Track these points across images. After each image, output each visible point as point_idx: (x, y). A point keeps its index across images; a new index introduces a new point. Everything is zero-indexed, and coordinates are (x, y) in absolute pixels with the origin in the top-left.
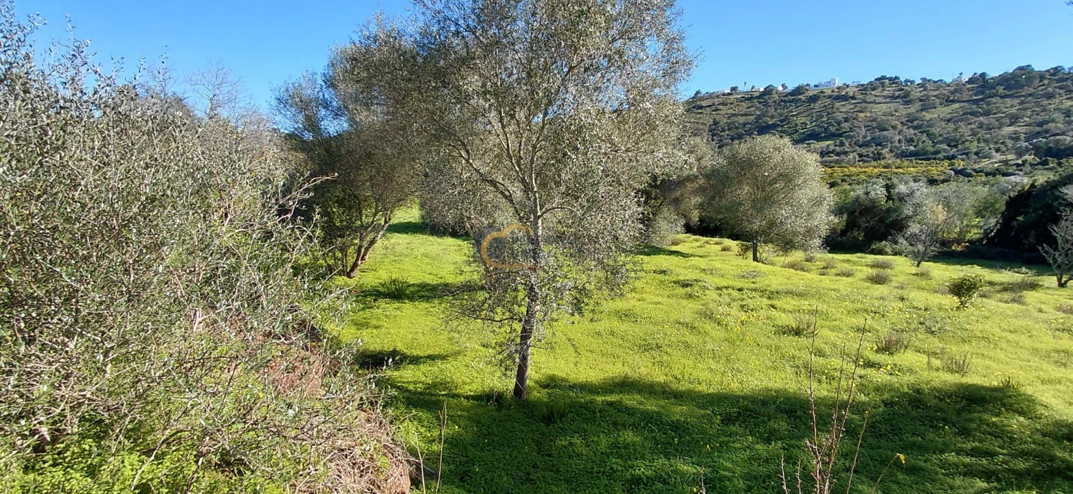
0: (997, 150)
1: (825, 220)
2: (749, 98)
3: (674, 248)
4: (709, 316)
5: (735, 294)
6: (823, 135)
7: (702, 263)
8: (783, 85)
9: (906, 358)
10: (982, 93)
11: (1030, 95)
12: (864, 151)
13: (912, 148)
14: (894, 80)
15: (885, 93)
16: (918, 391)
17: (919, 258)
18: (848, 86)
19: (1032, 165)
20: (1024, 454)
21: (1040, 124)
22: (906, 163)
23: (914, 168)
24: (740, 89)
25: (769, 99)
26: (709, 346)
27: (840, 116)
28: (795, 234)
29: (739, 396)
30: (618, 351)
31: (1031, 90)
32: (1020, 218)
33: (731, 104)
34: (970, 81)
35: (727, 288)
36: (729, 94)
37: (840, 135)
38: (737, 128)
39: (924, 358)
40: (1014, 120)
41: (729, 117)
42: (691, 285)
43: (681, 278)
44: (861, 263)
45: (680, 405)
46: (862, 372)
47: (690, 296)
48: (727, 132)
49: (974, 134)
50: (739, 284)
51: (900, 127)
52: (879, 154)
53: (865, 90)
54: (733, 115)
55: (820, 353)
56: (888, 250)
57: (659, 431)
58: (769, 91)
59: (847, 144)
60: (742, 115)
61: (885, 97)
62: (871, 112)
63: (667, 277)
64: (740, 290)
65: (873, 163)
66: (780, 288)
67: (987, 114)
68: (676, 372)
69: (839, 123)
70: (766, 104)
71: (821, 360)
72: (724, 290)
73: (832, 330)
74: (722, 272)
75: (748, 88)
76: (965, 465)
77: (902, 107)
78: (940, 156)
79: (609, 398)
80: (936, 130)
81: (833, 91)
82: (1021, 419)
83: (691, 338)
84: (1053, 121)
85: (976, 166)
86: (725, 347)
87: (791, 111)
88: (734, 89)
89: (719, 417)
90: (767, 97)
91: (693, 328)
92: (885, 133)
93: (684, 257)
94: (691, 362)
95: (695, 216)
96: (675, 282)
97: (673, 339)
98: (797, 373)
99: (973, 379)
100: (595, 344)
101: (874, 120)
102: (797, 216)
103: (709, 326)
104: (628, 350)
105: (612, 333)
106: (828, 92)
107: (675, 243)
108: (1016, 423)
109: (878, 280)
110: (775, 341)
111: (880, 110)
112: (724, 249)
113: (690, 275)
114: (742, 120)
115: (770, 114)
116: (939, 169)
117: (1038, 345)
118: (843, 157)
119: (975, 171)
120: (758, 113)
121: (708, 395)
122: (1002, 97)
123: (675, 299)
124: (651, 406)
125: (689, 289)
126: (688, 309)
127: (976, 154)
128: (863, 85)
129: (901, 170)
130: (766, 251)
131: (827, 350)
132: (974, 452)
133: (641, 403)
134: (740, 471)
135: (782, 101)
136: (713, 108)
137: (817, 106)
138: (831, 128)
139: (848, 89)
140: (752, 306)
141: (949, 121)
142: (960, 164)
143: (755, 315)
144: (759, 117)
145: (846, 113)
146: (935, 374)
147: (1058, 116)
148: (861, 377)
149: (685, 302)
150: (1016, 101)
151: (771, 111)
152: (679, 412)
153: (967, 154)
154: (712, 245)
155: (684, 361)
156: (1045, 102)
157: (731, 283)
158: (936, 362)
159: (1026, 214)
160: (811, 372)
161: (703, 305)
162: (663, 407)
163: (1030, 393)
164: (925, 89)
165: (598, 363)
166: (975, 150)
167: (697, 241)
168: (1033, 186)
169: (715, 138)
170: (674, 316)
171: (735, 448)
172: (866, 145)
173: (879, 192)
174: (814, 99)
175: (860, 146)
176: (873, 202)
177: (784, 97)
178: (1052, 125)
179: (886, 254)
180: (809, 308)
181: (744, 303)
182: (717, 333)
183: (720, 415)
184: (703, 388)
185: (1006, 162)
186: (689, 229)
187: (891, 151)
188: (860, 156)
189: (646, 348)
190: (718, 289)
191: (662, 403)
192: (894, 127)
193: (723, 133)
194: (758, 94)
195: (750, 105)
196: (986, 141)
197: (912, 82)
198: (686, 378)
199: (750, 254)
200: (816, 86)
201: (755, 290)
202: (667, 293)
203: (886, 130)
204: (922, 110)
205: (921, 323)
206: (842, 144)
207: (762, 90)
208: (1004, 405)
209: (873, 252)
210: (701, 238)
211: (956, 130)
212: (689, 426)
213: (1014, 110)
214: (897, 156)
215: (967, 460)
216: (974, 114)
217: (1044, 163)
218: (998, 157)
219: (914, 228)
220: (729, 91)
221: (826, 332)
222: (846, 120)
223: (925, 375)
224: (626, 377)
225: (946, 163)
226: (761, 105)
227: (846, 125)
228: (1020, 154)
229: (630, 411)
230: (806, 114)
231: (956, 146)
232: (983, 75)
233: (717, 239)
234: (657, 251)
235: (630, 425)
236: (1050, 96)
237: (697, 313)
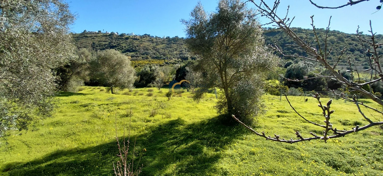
0: (174, 57)
1: (133, 78)
2: (105, 35)
3: (80, 92)
4: (95, 116)
5: (106, 106)
6: (131, 51)
7: (92, 97)
8: (117, 33)
9: (158, 117)
10: (169, 42)
11: (178, 44)
12: (143, 56)
13: (155, 56)
14: (149, 35)
15: (147, 39)
16: (160, 126)
17: (159, 87)
18: (137, 36)
19: (180, 62)
20: (183, 135)
21: (181, 51)
22: (154, 60)
23: (156, 62)
24: (102, 32)
25: (113, 37)
26: (96, 128)
27: (136, 45)
28: (125, 83)
29: (109, 143)
30: (53, 140)
31: (179, 43)
32: (179, 75)
33: (99, 37)
34: (166, 38)
35: (102, 105)
36: (98, 33)
37: (136, 51)
38: (102, 46)
39: (161, 116)
40: (176, 50)
41: (99, 42)
42: (87, 106)
43: (83, 104)
44: (145, 91)
45: (85, 154)
46: (146, 124)
47: (87, 110)
48: (99, 47)
49: (169, 53)
50: (107, 103)
51: (151, 49)
52: (147, 57)
53: (141, 37)
54: (100, 41)
55: (134, 121)
56: (152, 86)
57: (75, 168)
58: (112, 34)
59: (138, 54)
60: (104, 41)
61: (147, 40)
62: (144, 44)
63: (77, 104)
64: (107, 105)
65: (146, 60)
66: (121, 102)
67: (171, 48)
68: (83, 142)
69: (135, 47)
70: (112, 38)
71: (134, 123)
72: (101, 106)
73: (137, 113)
74: (100, 99)
75: (105, 32)
76: (171, 143)
77: (151, 44)
78: (162, 58)
79: (49, 163)
80: (160, 51)
81: (133, 37)
82: (182, 126)
83: (88, 126)
84: (183, 51)
85: (170, 62)
86: (102, 127)
87: (120, 42)
88: (99, 31)
89: (101, 154)
90: (112, 36)
91: (89, 122)
92: (148, 51)
93: (84, 95)
94: (89, 136)
95: (88, 79)
96: (80, 106)
97: (81, 129)
98: (128, 129)
99: (172, 119)
100: (40, 140)
101: (145, 47)
102: (124, 77)
103: (95, 120)
104: (58, 139)
105: (50, 133)
106: (131, 37)
107: (80, 90)
108: (181, 128)
109: (150, 95)
110: (120, 120)
111: (146, 44)
112: (101, 91)
113: (87, 102)
114: (104, 43)
115: (114, 42)
116: (162, 62)
117: (184, 107)
118: (138, 58)
119: (169, 63)
120: (109, 41)
121: (97, 146)
122: (173, 44)
123: (81, 113)
124: (71, 159)
125: (87, 107)
126: (87, 116)
127: (170, 58)
128: (141, 36)
129: (153, 62)
130: (116, 90)
131: (136, 120)
132: (174, 138)
133: (67, 159)
134: (110, 170)
135: (117, 38)
136: (92, 37)
137: (128, 41)
138: (133, 48)
139: (137, 37)
140: (112, 110)
141: (163, 49)
142: (166, 61)
143: (113, 113)
144: (110, 43)
145: (137, 44)
146: (164, 120)
147: (184, 50)
148: (146, 126)
149: (85, 113)
150: (176, 45)
151: (114, 41)
152: (84, 157)
153: (167, 58)
154: (96, 89)
155: (86, 136)
156: (181, 46)
157: (103, 103)
158: (164, 116)
159: (180, 74)
160: (132, 128)
161: (93, 113)
162: (77, 158)
163: (183, 119)
164: (157, 39)
165: (43, 148)
166: (169, 57)
167: (90, 88)
168: (181, 67)
169: (94, 49)
170: (81, 119)
171: (108, 163)
172: (143, 54)
173: (148, 69)
174: (127, 38)
175: (142, 55)
176: (147, 71)
177: (118, 36)
178: (183, 52)
179: (152, 87)
180: (130, 107)
181: (109, 109)
182: (99, 122)
183: (102, 153)
184: (95, 145)
185: (175, 61)
186: (86, 84)
187: (150, 57)
188: (142, 58)
189: (67, 135)
190: (99, 105)
191: (76, 156)
192: (150, 50)
193: (97, 48)
194: (109, 35)
195: (106, 38)
196: (171, 55)
197: (153, 37)
198: (87, 143)
199: (110, 91)
200: (127, 34)
201: (112, 104)
202: (77, 111)
203: (148, 50)
204: (156, 45)
205: (160, 106)
206: (137, 54)
207: (110, 33)
208: (178, 124)
209: (148, 87)
210: (92, 87)
211: (165, 51)
212: (89, 161)
213: (176, 47)
214: (152, 58)
215: (172, 141)
216: (168, 47)
217: (183, 61)
218: (174, 59)
219: (157, 79)
220: (98, 32)
221: (136, 114)
222: (137, 46)
223: (162, 121)
224: (58, 151)
225: (163, 60)
226: (110, 39)
227: (137, 48)
228: (178, 59)
229: (60, 165)
230: (125, 43)
231: (165, 56)
232: (169, 37)
233: (98, 87)
234: (71, 94)
235: (61, 171)
236: (182, 45)
237: (91, 116)
